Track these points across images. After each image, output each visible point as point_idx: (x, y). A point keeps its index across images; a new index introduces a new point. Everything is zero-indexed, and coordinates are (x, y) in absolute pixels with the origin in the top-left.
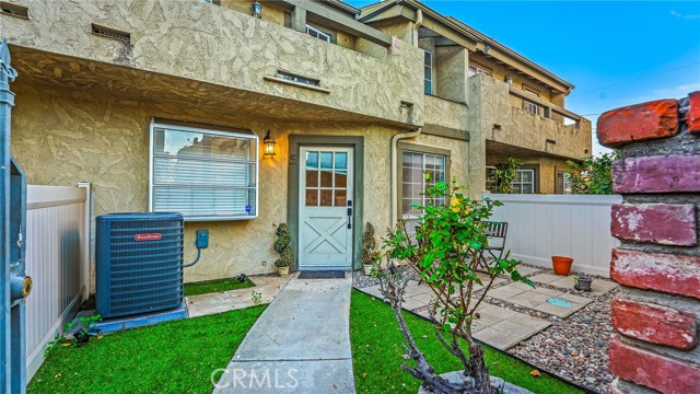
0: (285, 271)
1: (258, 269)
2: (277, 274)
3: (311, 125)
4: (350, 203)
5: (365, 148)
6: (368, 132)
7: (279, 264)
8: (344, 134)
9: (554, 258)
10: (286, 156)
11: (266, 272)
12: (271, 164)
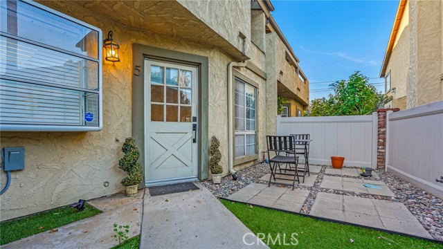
0: (133, 190)
1: (99, 192)
2: (126, 194)
3: (157, 38)
4: (195, 119)
5: (209, 69)
6: (211, 54)
7: (126, 183)
8: (190, 53)
9: (332, 158)
10: (130, 66)
11: (109, 194)
12: (113, 71)
